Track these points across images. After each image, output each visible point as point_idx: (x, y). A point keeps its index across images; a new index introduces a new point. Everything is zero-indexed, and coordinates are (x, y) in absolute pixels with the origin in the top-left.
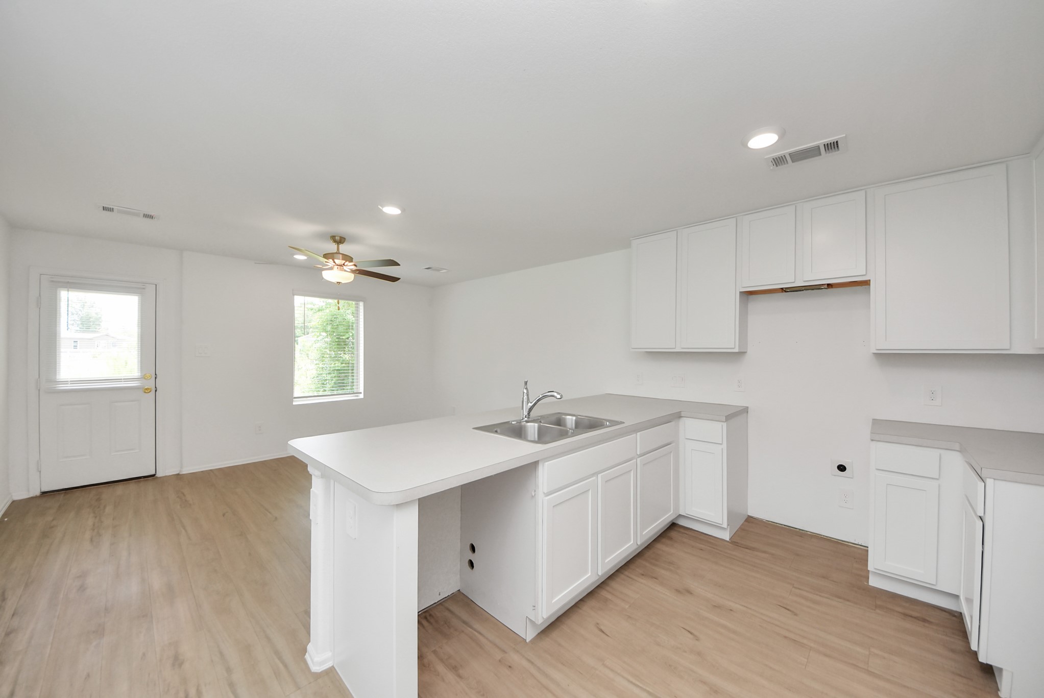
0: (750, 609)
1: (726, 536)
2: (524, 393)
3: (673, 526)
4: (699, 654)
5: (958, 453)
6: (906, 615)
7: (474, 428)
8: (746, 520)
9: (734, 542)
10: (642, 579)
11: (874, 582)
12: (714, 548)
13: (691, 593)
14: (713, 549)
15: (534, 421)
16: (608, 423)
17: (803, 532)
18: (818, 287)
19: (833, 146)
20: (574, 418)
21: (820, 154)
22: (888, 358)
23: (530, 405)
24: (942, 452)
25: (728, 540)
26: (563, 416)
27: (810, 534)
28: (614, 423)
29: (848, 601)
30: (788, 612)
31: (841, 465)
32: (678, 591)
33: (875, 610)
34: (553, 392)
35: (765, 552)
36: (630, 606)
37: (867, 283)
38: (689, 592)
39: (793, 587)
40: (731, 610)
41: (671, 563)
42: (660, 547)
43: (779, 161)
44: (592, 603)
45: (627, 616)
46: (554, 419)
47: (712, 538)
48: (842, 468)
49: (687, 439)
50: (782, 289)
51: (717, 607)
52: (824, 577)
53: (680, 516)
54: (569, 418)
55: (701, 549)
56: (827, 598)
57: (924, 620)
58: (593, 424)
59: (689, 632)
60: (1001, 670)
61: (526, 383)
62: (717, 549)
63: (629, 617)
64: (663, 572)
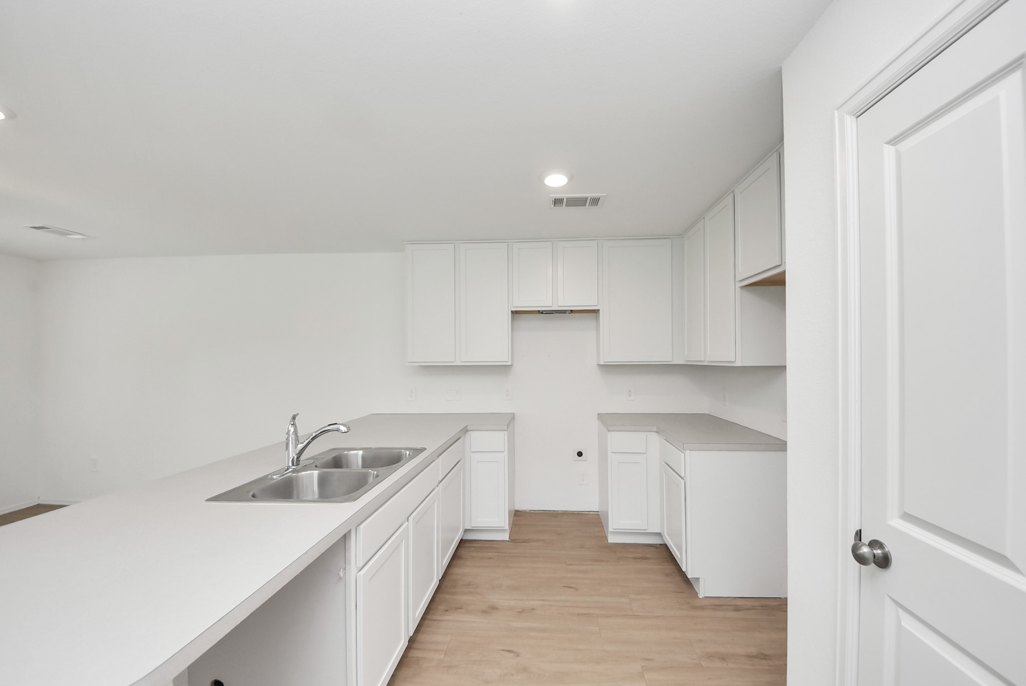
0: (546, 600)
1: (505, 536)
2: (289, 431)
3: (462, 542)
4: (525, 670)
5: (655, 434)
6: (635, 558)
7: (207, 500)
8: (515, 515)
9: (512, 540)
10: (447, 615)
11: (612, 539)
12: (499, 552)
13: (497, 609)
14: (498, 554)
15: (306, 468)
16: (408, 452)
17: (556, 512)
18: (564, 312)
19: (595, 201)
20: (361, 452)
21: (585, 206)
22: (609, 368)
23: (300, 446)
24: (648, 433)
25: (508, 539)
26: (346, 452)
27: (561, 513)
28: (418, 451)
29: (602, 561)
30: (572, 589)
31: (580, 452)
32: (485, 612)
33: (618, 562)
34: (336, 424)
35: (537, 541)
36: (445, 654)
37: (596, 312)
38: (494, 608)
39: (567, 565)
40: (533, 609)
41: (469, 585)
42: (455, 571)
43: (557, 202)
44: (405, 672)
45: (446, 666)
46: (329, 457)
47: (494, 542)
48: (580, 454)
49: (473, 452)
50: (539, 311)
51: (522, 611)
52: (582, 547)
53: (466, 531)
54: (353, 454)
55: (490, 558)
56: (590, 565)
57: (645, 558)
58: (393, 460)
59: (508, 651)
60: (698, 579)
61: (294, 418)
62: (502, 553)
63: (449, 667)
64: (465, 598)
